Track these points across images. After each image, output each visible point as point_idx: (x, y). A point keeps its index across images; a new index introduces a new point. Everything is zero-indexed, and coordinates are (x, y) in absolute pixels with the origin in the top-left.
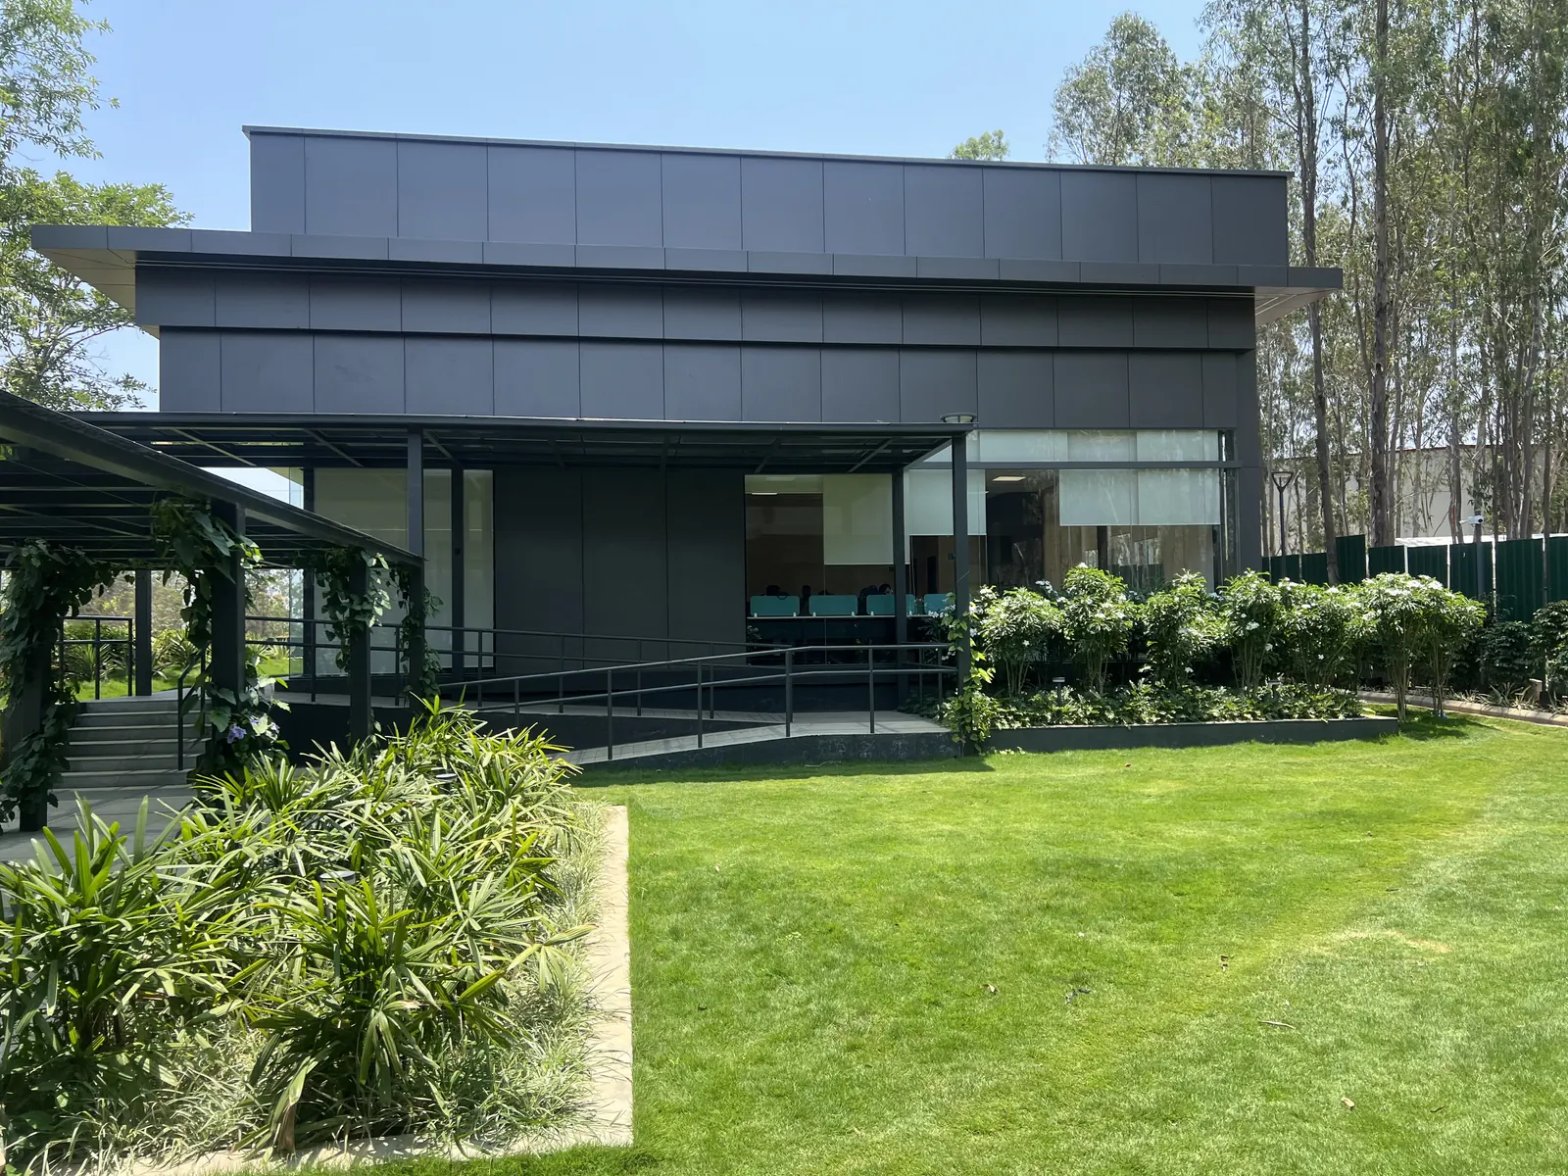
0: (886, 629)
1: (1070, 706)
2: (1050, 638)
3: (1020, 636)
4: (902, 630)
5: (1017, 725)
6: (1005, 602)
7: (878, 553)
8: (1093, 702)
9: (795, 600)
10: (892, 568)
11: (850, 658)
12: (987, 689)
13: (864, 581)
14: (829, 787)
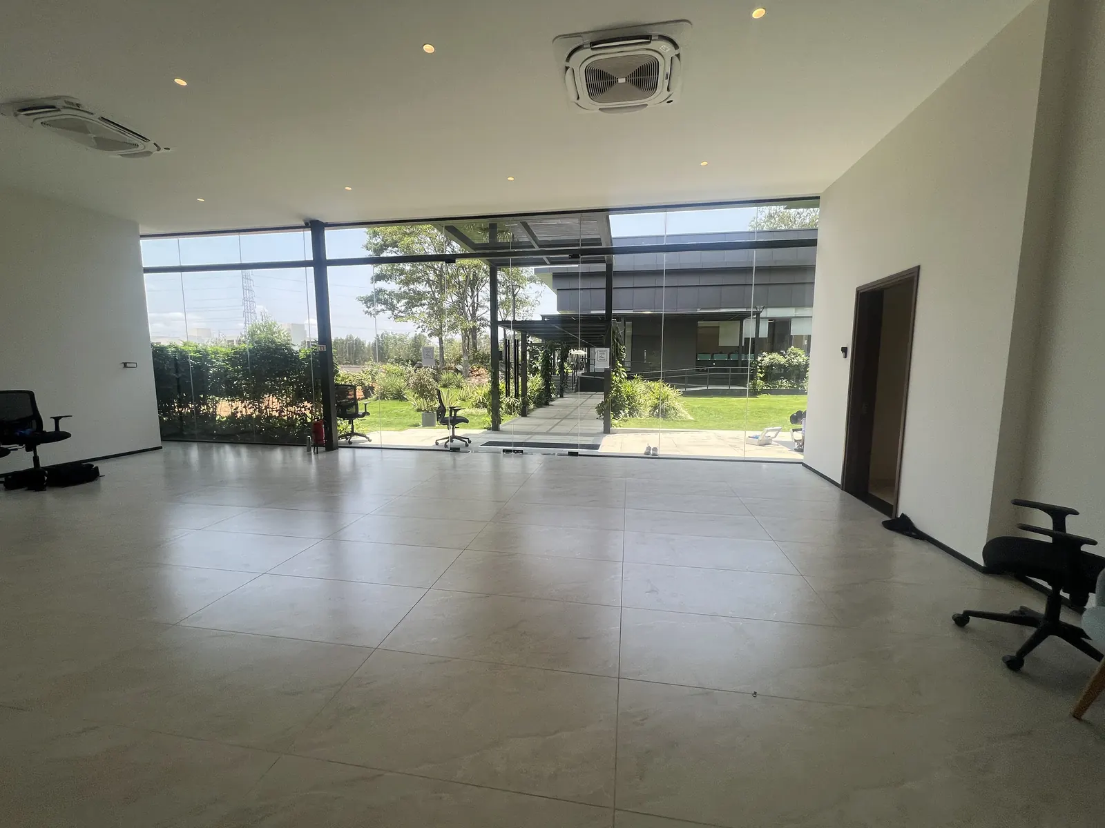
0: (736, 363)
1: (784, 383)
2: (780, 366)
3: (772, 365)
4: (740, 363)
5: (769, 388)
6: (769, 356)
7: (735, 342)
8: (791, 383)
9: (710, 356)
10: (738, 347)
11: (726, 371)
12: (761, 379)
13: (729, 350)
14: (716, 399)
